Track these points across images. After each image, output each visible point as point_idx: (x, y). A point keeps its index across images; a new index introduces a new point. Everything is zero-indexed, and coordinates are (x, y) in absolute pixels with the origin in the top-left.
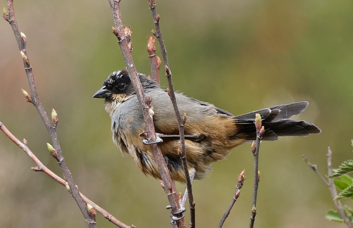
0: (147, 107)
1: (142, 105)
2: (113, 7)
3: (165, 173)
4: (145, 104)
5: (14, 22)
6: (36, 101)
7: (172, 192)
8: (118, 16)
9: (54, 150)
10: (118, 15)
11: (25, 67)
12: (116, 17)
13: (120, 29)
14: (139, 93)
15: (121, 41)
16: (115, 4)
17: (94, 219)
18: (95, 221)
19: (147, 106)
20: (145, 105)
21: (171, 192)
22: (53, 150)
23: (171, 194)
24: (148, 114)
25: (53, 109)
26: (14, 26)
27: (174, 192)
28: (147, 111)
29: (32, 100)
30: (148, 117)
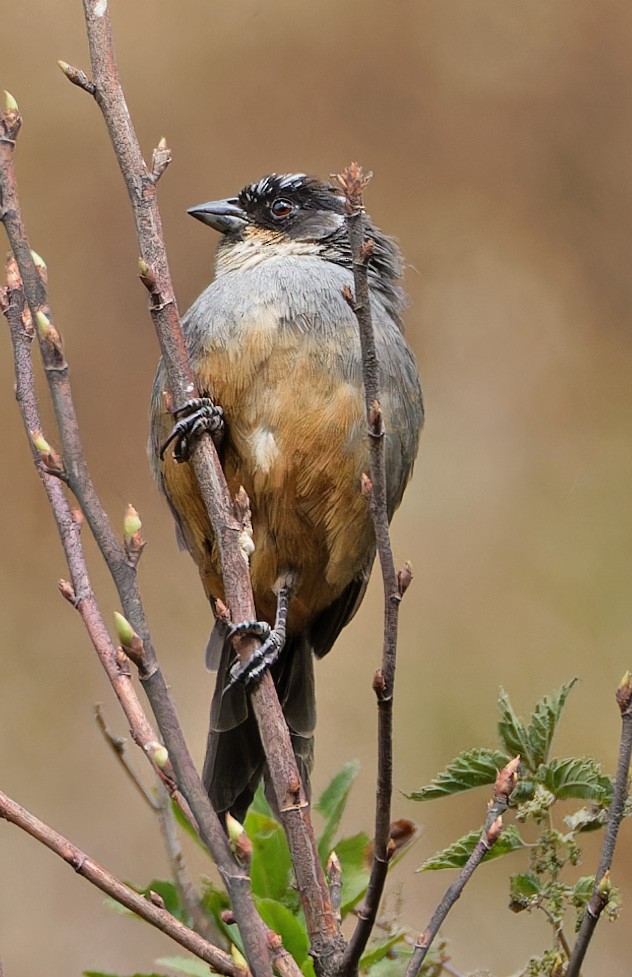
0: (235, 525)
1: (219, 518)
2: (139, 195)
3: (280, 739)
4: (226, 514)
5: (15, 217)
6: (77, 474)
7: (299, 803)
8: (154, 228)
9: (136, 635)
10: (152, 224)
11: (46, 363)
12: (147, 228)
13: (160, 270)
14: (209, 478)
15: (161, 307)
16: (144, 186)
17: (245, 869)
18: (248, 875)
19: (236, 523)
20: (227, 519)
21: (296, 802)
22: (134, 637)
23: (294, 807)
24: (236, 548)
25: (130, 505)
26: (14, 228)
27: (304, 804)
28: (235, 539)
29: (65, 472)
30: (234, 559)
